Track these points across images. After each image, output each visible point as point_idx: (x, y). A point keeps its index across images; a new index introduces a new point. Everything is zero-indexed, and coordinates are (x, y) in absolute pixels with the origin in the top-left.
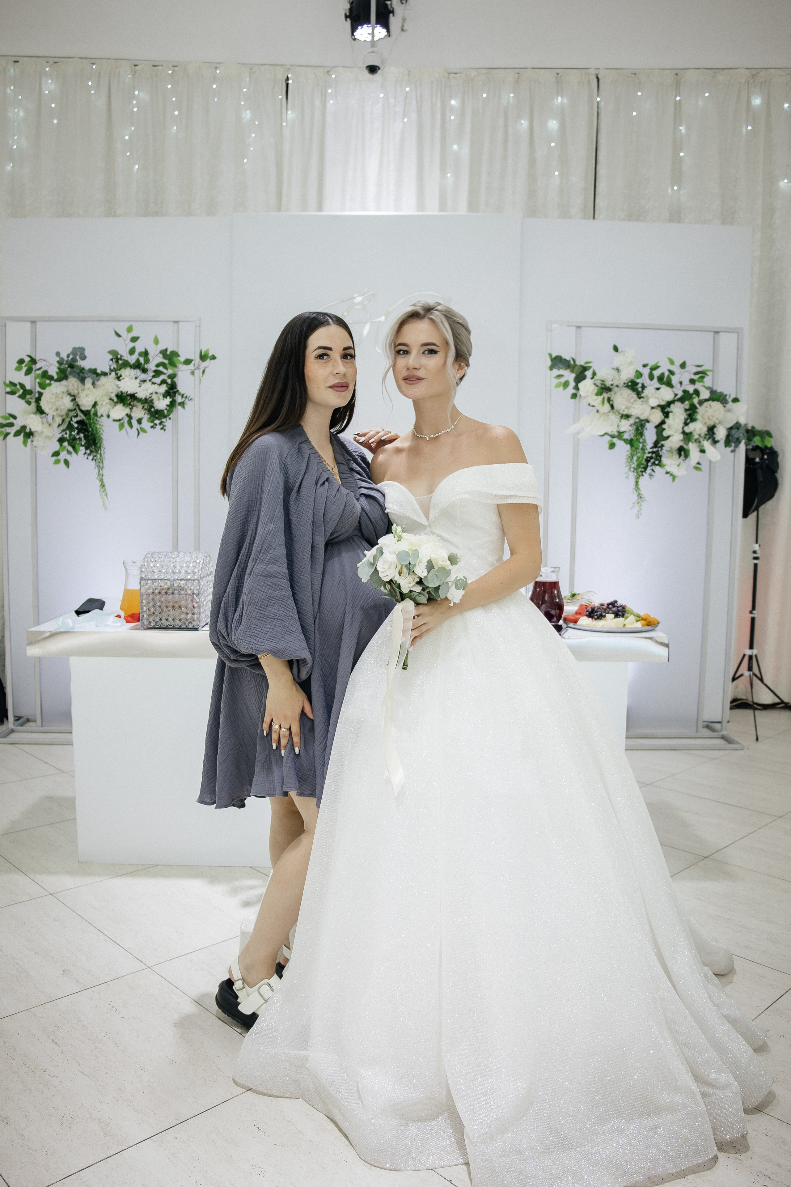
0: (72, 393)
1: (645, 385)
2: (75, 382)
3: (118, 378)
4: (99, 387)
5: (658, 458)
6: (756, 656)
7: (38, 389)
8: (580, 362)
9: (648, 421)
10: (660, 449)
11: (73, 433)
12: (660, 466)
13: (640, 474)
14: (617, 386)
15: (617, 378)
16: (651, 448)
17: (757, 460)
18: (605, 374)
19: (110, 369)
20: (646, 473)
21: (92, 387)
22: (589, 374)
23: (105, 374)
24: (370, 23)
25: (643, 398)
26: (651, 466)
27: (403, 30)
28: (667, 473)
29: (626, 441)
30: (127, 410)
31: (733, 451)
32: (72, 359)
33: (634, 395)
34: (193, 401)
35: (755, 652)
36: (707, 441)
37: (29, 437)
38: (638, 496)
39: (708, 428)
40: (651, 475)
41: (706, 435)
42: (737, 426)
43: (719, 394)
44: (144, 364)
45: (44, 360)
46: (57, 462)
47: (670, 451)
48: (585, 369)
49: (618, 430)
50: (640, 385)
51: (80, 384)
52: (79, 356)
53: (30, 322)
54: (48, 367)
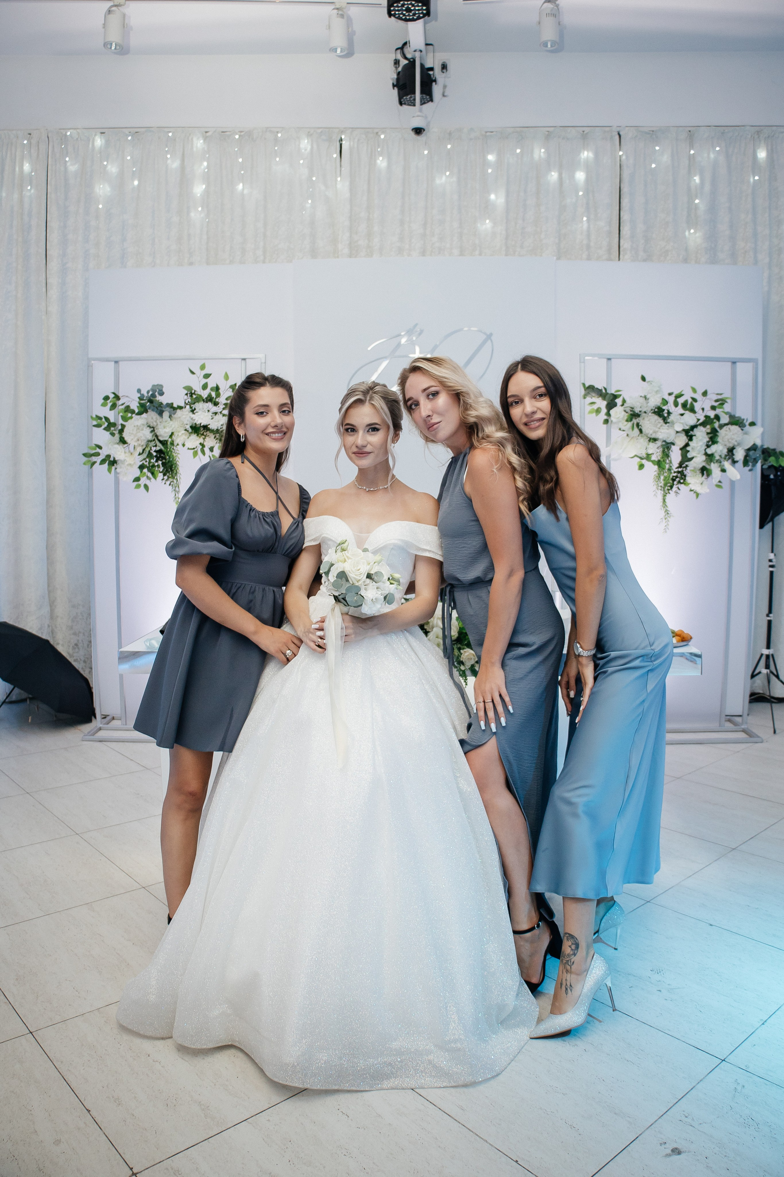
0: (152, 425)
1: (671, 411)
2: (154, 415)
3: (193, 411)
4: (175, 419)
5: (683, 477)
6: (773, 655)
7: (121, 421)
8: (612, 391)
9: (674, 444)
10: (684, 469)
11: (152, 461)
12: (685, 484)
13: (667, 492)
14: (645, 412)
15: (645, 405)
16: (676, 468)
17: (772, 477)
18: (634, 401)
19: (185, 403)
20: (672, 490)
21: (169, 419)
22: (619, 401)
23: (180, 408)
25: (669, 423)
26: (677, 485)
27: (443, 95)
28: (691, 490)
29: (653, 462)
30: (201, 440)
31: (750, 470)
32: (151, 395)
33: (660, 420)
35: (771, 651)
36: (727, 461)
37: (114, 465)
38: (665, 512)
39: (728, 449)
40: (676, 493)
41: (726, 456)
42: (754, 448)
43: (737, 419)
44: (216, 398)
45: (127, 397)
46: (138, 487)
47: (694, 471)
48: (615, 397)
49: (647, 452)
50: (666, 411)
51: (158, 417)
52: (158, 393)
53: (113, 363)
54: (130, 403)
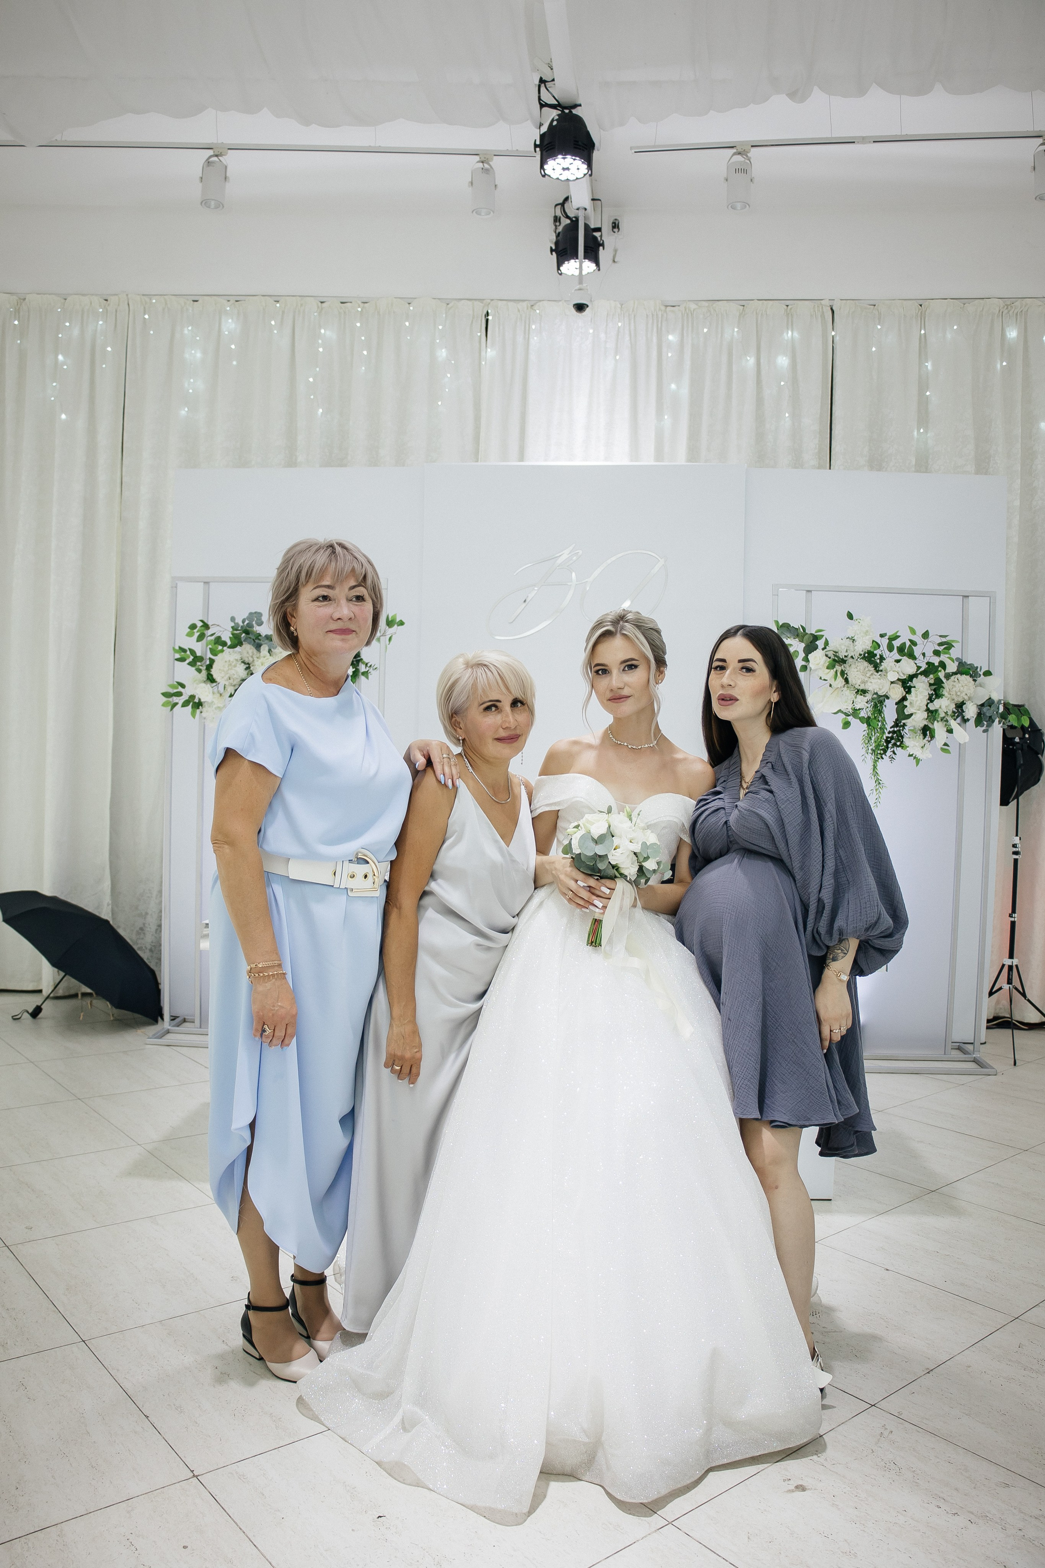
0: (247, 661)
1: (884, 656)
2: (251, 649)
4: (276, 654)
5: (900, 738)
6: (1017, 966)
7: (209, 655)
8: (811, 630)
9: (888, 698)
10: (901, 729)
12: (902, 748)
13: (879, 756)
14: (852, 657)
15: (852, 649)
16: (891, 728)
17: (1017, 740)
18: (838, 644)
20: (886, 755)
21: (268, 654)
22: (820, 643)
24: (577, 258)
25: (881, 671)
26: (892, 748)
27: (614, 261)
28: (910, 755)
29: (862, 720)
31: (984, 731)
32: (247, 624)
33: (871, 668)
34: (378, 671)
35: (1015, 961)
36: (955, 720)
37: (198, 708)
38: (876, 782)
39: (956, 704)
40: (891, 758)
41: (953, 712)
42: (990, 702)
43: (969, 667)
45: (218, 625)
47: (913, 731)
48: (816, 638)
49: (854, 707)
50: (878, 656)
51: (255, 651)
52: (255, 622)
53: (203, 583)
54: (221, 633)
